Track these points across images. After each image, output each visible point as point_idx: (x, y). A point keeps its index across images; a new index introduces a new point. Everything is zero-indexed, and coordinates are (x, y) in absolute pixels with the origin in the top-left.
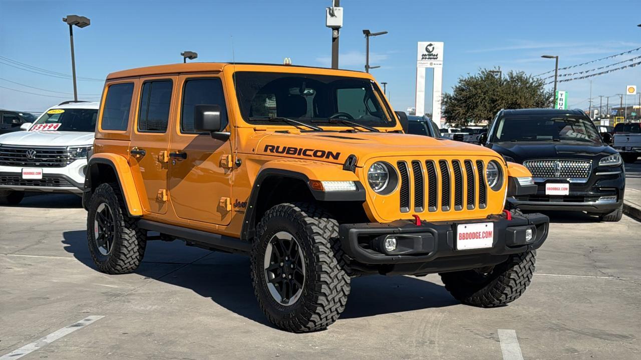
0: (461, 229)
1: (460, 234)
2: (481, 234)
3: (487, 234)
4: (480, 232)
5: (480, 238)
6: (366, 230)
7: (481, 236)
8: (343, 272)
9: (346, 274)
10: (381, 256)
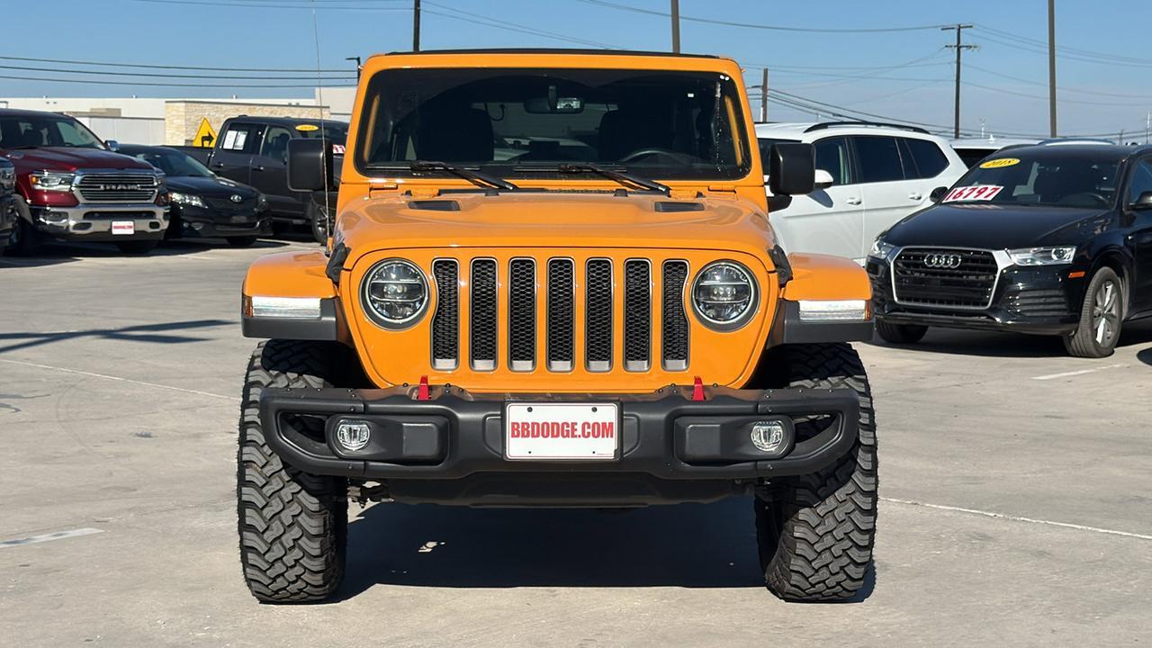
0: (516, 413)
1: (513, 424)
2: (579, 427)
3: (600, 430)
4: (574, 424)
5: (574, 436)
6: (285, 402)
7: (579, 432)
8: (295, 487)
9: (303, 492)
10: (330, 460)
